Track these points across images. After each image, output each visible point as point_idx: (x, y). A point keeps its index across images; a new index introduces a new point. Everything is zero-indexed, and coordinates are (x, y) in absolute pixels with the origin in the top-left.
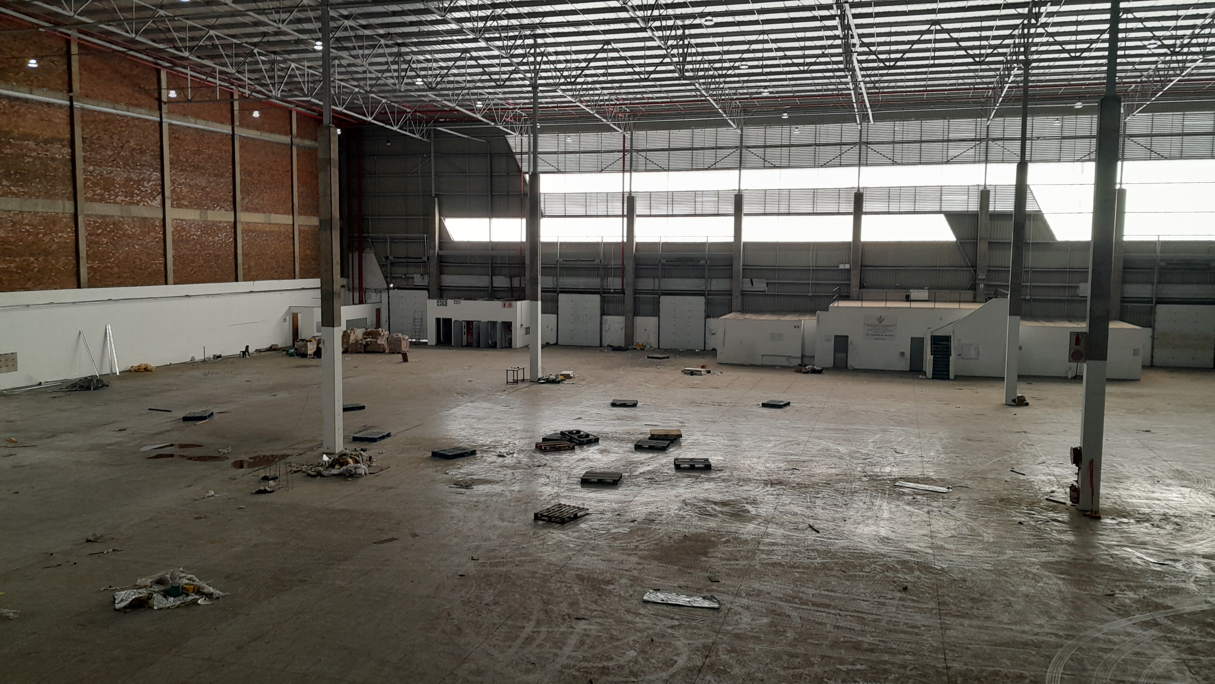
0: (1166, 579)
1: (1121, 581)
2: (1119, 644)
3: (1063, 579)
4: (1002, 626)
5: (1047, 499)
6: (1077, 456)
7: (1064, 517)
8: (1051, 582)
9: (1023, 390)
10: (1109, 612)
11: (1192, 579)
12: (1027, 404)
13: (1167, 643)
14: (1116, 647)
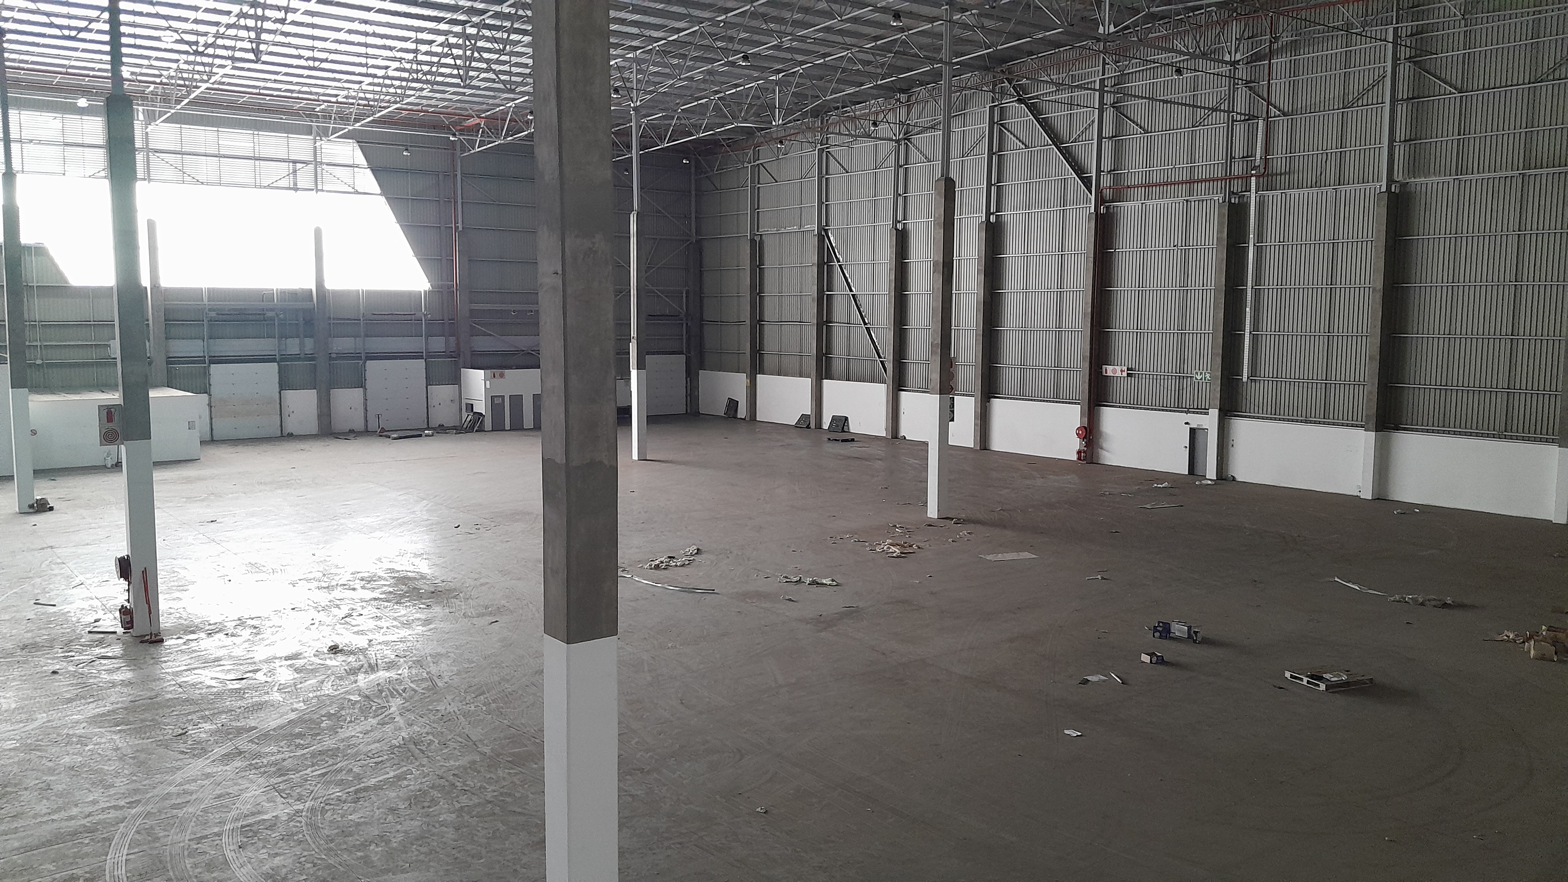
0: (247, 695)
1: (194, 712)
2: (197, 791)
3: (120, 731)
4: (39, 820)
5: (90, 632)
6: (124, 567)
7: (117, 650)
8: (103, 740)
9: (43, 490)
10: (182, 756)
11: (276, 688)
12: (51, 509)
13: (253, 771)
14: (194, 797)
